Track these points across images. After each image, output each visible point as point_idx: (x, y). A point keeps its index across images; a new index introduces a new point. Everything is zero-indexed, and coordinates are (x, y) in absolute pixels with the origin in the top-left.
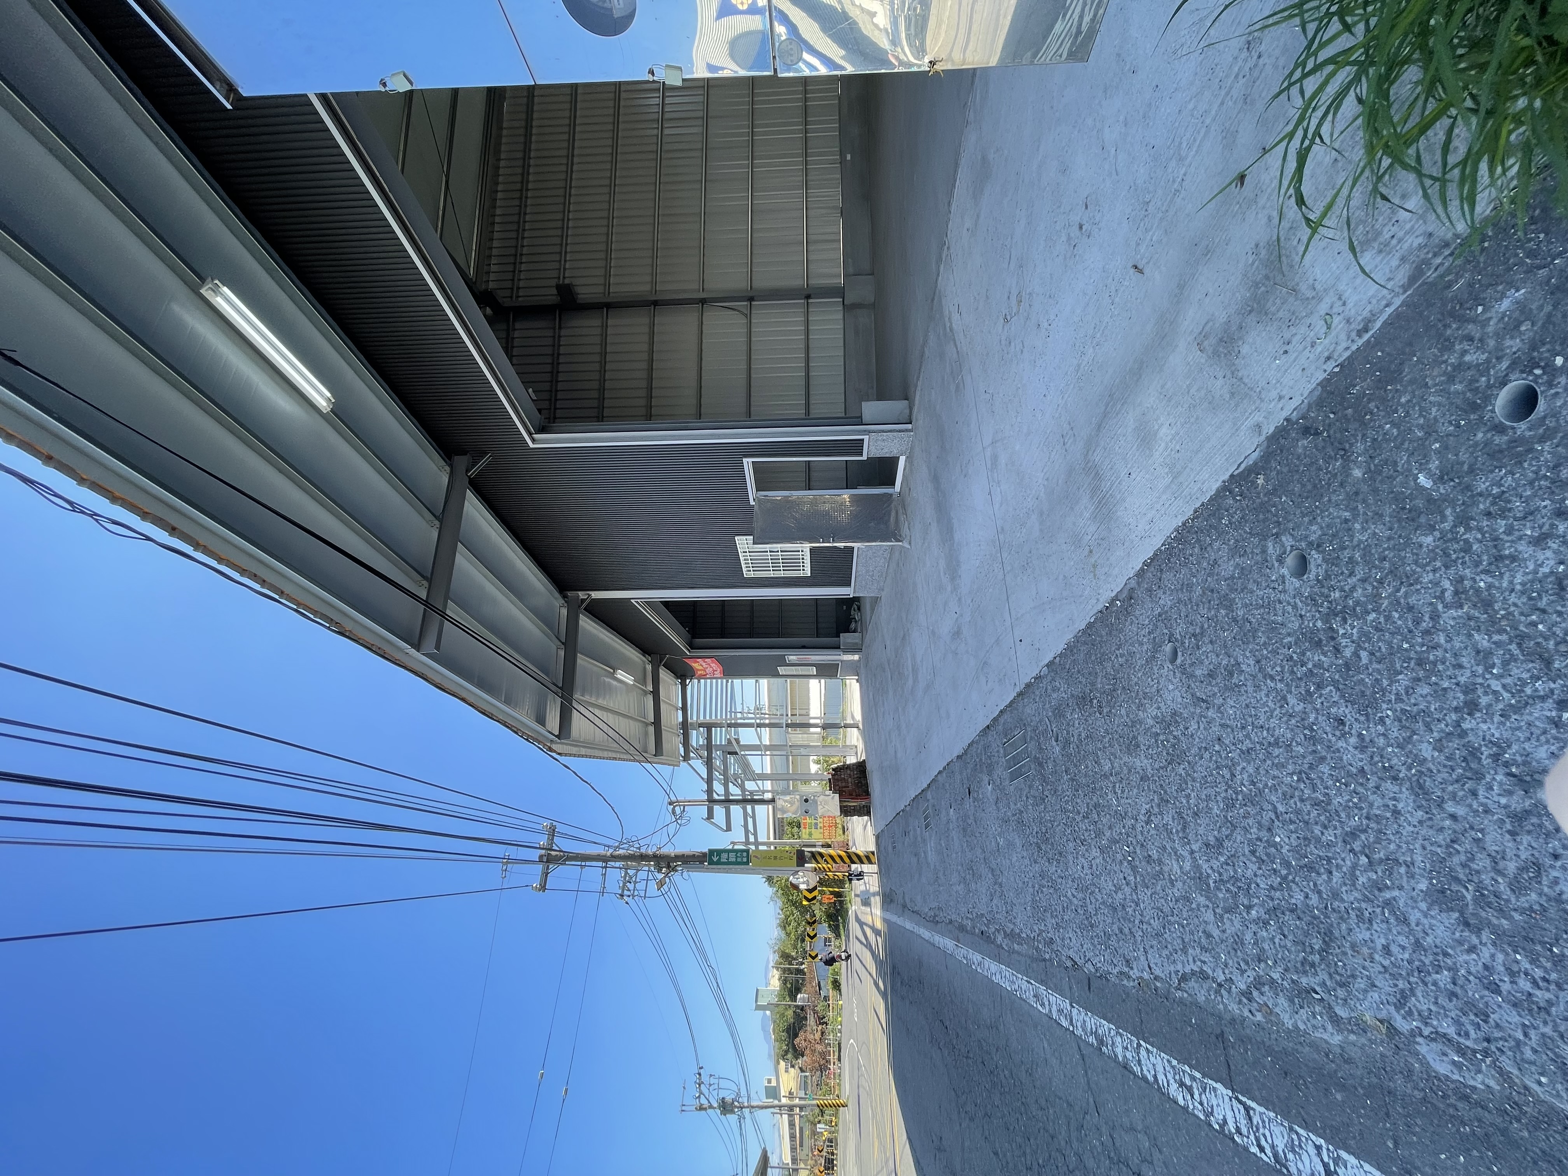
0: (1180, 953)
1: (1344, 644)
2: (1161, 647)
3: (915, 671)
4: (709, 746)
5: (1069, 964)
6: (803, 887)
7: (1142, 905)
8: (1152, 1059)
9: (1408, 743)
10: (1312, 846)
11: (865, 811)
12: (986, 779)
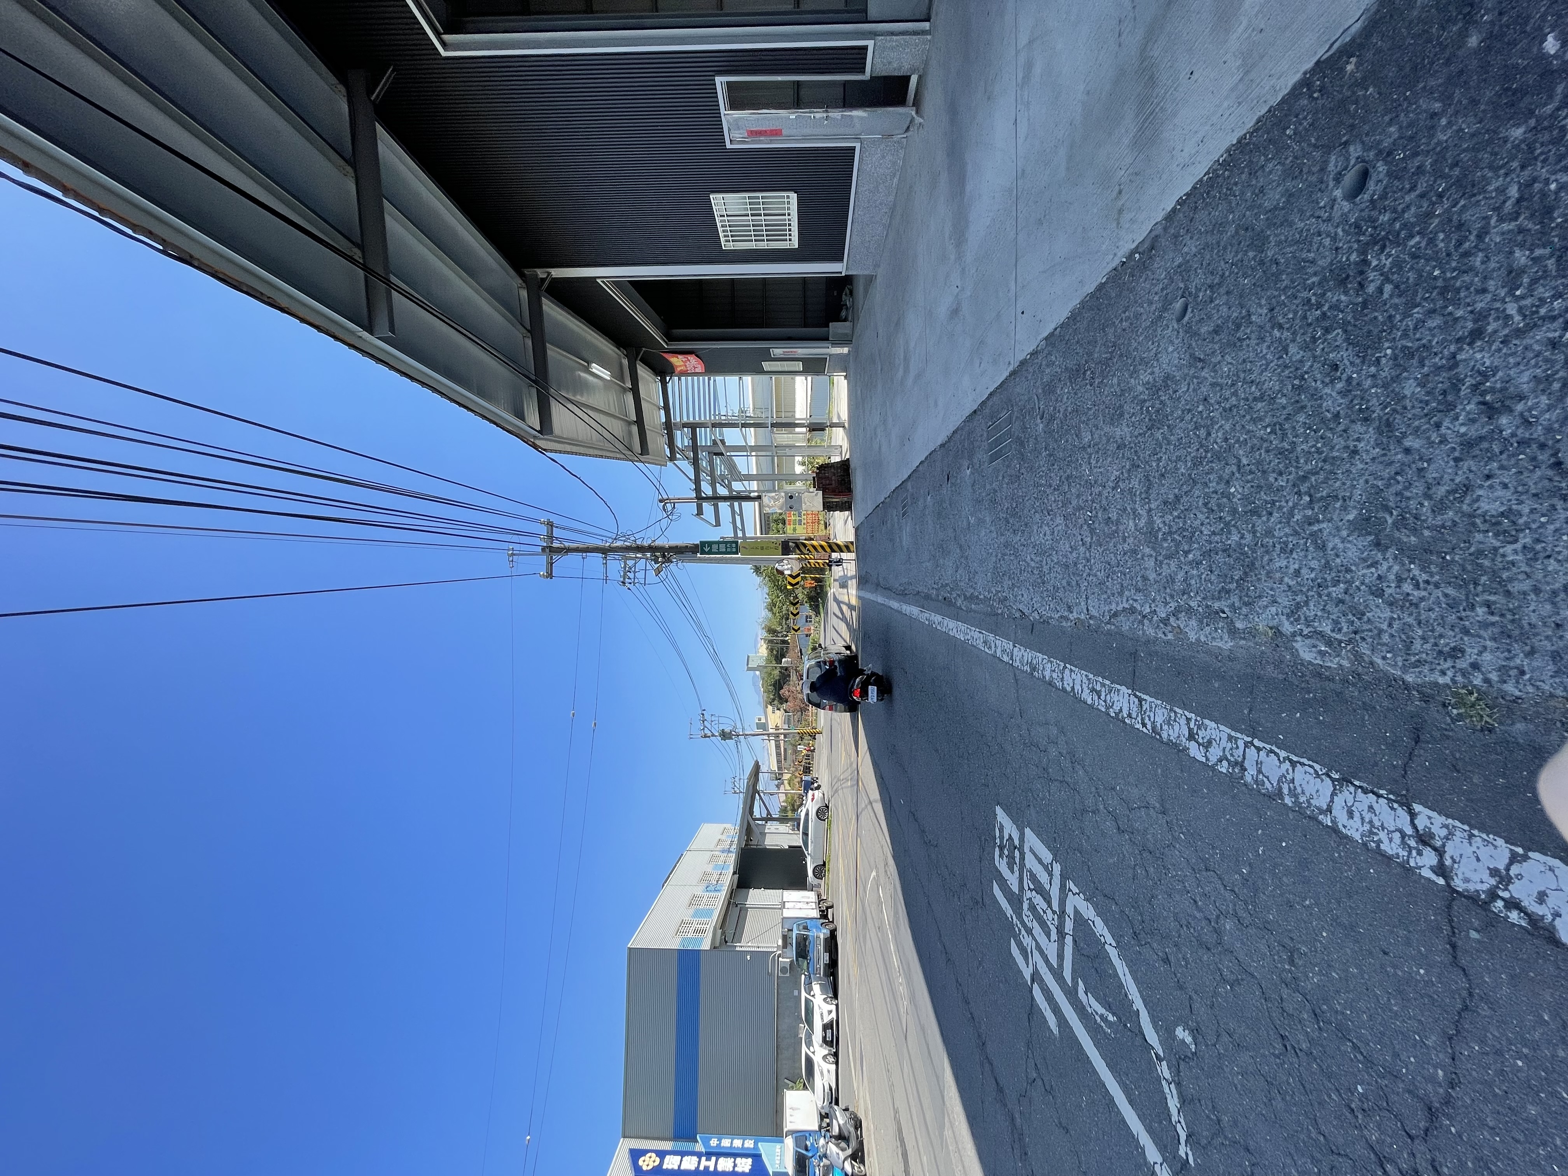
0: (1117, 595)
1: (1371, 278)
2: (1171, 304)
3: (906, 359)
4: (695, 447)
5: (1018, 615)
6: (787, 572)
7: (1092, 561)
8: (1073, 676)
9: (1395, 382)
10: (1262, 493)
11: (846, 507)
12: (966, 463)
